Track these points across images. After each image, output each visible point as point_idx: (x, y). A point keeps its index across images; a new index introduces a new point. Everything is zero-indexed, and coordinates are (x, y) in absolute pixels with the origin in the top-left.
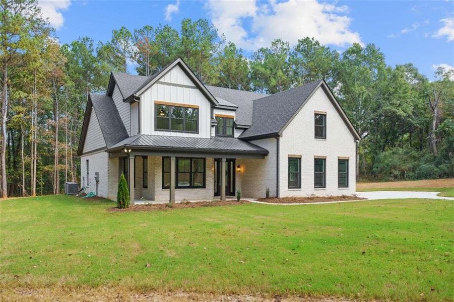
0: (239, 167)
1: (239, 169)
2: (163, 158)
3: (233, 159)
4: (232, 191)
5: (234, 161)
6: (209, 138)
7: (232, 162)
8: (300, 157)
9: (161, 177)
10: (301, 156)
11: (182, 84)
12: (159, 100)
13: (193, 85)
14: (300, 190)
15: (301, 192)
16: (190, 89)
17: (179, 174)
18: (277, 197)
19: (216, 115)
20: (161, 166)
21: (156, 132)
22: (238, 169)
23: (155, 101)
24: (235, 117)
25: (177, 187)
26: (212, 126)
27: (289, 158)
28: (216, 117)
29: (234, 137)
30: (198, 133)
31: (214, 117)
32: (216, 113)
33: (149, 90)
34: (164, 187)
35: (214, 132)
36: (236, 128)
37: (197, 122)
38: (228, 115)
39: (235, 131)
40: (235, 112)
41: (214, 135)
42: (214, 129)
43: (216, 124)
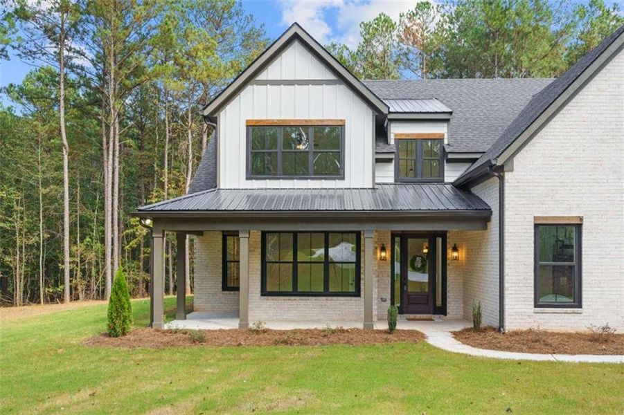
0: (455, 249)
1: (455, 254)
2: (264, 234)
3: (443, 231)
4: (439, 303)
5: (443, 235)
6: (371, 187)
7: (439, 240)
8: (578, 222)
9: (259, 272)
10: (581, 219)
12: (257, 117)
13: (331, 77)
14: (579, 313)
15: (581, 317)
18: (500, 328)
19: (396, 135)
21: (250, 182)
22: (452, 254)
23: (247, 121)
24: (446, 136)
25: (295, 293)
26: (378, 161)
27: (536, 226)
28: (397, 140)
29: (442, 182)
30: (343, 179)
31: (392, 142)
32: (395, 131)
33: (237, 99)
34: (265, 293)
35: (387, 174)
36: (450, 161)
37: (340, 155)
38: (429, 135)
39: (446, 166)
40: (446, 125)
41: (392, 180)
42: (391, 167)
43: (392, 156)
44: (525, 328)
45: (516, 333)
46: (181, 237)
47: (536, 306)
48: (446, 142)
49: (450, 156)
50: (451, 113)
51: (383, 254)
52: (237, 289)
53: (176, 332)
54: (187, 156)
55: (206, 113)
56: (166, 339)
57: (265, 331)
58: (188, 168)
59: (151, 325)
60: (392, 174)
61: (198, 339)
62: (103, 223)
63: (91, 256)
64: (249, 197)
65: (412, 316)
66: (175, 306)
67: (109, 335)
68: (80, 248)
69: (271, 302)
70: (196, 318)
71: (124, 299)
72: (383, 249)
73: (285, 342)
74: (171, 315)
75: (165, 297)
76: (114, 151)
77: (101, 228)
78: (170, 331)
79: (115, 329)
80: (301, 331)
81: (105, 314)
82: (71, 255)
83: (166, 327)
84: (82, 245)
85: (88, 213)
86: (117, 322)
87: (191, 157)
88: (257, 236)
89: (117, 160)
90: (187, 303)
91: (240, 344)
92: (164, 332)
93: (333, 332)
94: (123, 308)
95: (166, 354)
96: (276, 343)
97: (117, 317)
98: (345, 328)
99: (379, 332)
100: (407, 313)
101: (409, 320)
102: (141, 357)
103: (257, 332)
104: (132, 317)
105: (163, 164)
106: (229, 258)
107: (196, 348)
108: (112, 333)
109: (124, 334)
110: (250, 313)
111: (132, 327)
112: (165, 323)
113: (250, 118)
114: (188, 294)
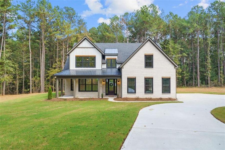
0: (119, 82)
1: (119, 83)
2: (79, 79)
4: (116, 93)
6: (101, 69)
7: (116, 80)
9: (78, 87)
11: (88, 47)
12: (78, 55)
13: (93, 47)
14: (135, 94)
16: (91, 48)
17: (87, 85)
18: (121, 97)
20: (78, 82)
21: (76, 68)
23: (76, 56)
24: (117, 59)
25: (86, 91)
26: (102, 64)
27: (128, 78)
28: (107, 59)
29: (116, 68)
30: (95, 67)
31: (106, 60)
32: (107, 57)
33: (73, 51)
34: (79, 91)
35: (105, 66)
36: (117, 64)
37: (95, 63)
38: (113, 58)
39: (117, 65)
40: (117, 56)
41: (106, 67)
42: (106, 65)
43: (106, 63)
44: (126, 97)
45: (124, 98)
46: (62, 80)
47: (128, 93)
48: (117, 60)
49: (117, 63)
50: (118, 54)
51: (104, 83)
52: (73, 90)
53: (61, 99)
54: (63, 54)
55: (67, 54)
56: (59, 100)
57: (78, 98)
58: (63, 58)
59: (56, 98)
60: (106, 66)
61: (65, 100)
62: (39, 72)
63: (37, 81)
64: (76, 71)
65: (110, 96)
66: (61, 94)
67: (48, 99)
68: (34, 79)
69: (81, 93)
70: (65, 96)
71: (51, 92)
72: (104, 82)
73: (82, 100)
74: (60, 96)
75: (59, 92)
76: (43, 53)
77: (39, 73)
78: (60, 99)
79: (49, 98)
80: (85, 98)
81: (47, 95)
82: (32, 81)
83: (59, 98)
84: (34, 78)
85: (36, 69)
86: (50, 97)
87: (64, 55)
88: (77, 79)
89: (44, 56)
90: (63, 93)
91: (73, 101)
92: (59, 99)
93: (91, 98)
94: (51, 94)
95: (59, 102)
96: (80, 100)
97: (50, 96)
98: (94, 98)
99: (100, 98)
100: (109, 95)
101: (109, 96)
102: (55, 103)
103: (77, 98)
104: (53, 96)
105: (57, 57)
106: (72, 83)
107: (65, 101)
108: (49, 99)
109: (51, 99)
110: (76, 95)
111: (52, 98)
112: (59, 97)
113: (76, 55)
114: (63, 91)
